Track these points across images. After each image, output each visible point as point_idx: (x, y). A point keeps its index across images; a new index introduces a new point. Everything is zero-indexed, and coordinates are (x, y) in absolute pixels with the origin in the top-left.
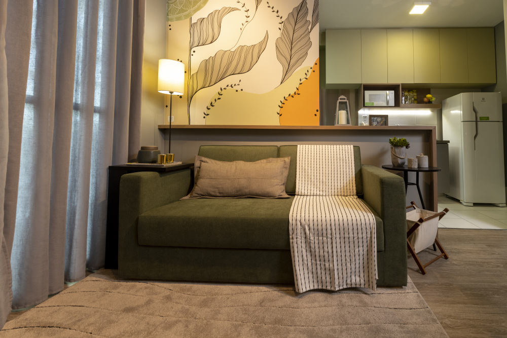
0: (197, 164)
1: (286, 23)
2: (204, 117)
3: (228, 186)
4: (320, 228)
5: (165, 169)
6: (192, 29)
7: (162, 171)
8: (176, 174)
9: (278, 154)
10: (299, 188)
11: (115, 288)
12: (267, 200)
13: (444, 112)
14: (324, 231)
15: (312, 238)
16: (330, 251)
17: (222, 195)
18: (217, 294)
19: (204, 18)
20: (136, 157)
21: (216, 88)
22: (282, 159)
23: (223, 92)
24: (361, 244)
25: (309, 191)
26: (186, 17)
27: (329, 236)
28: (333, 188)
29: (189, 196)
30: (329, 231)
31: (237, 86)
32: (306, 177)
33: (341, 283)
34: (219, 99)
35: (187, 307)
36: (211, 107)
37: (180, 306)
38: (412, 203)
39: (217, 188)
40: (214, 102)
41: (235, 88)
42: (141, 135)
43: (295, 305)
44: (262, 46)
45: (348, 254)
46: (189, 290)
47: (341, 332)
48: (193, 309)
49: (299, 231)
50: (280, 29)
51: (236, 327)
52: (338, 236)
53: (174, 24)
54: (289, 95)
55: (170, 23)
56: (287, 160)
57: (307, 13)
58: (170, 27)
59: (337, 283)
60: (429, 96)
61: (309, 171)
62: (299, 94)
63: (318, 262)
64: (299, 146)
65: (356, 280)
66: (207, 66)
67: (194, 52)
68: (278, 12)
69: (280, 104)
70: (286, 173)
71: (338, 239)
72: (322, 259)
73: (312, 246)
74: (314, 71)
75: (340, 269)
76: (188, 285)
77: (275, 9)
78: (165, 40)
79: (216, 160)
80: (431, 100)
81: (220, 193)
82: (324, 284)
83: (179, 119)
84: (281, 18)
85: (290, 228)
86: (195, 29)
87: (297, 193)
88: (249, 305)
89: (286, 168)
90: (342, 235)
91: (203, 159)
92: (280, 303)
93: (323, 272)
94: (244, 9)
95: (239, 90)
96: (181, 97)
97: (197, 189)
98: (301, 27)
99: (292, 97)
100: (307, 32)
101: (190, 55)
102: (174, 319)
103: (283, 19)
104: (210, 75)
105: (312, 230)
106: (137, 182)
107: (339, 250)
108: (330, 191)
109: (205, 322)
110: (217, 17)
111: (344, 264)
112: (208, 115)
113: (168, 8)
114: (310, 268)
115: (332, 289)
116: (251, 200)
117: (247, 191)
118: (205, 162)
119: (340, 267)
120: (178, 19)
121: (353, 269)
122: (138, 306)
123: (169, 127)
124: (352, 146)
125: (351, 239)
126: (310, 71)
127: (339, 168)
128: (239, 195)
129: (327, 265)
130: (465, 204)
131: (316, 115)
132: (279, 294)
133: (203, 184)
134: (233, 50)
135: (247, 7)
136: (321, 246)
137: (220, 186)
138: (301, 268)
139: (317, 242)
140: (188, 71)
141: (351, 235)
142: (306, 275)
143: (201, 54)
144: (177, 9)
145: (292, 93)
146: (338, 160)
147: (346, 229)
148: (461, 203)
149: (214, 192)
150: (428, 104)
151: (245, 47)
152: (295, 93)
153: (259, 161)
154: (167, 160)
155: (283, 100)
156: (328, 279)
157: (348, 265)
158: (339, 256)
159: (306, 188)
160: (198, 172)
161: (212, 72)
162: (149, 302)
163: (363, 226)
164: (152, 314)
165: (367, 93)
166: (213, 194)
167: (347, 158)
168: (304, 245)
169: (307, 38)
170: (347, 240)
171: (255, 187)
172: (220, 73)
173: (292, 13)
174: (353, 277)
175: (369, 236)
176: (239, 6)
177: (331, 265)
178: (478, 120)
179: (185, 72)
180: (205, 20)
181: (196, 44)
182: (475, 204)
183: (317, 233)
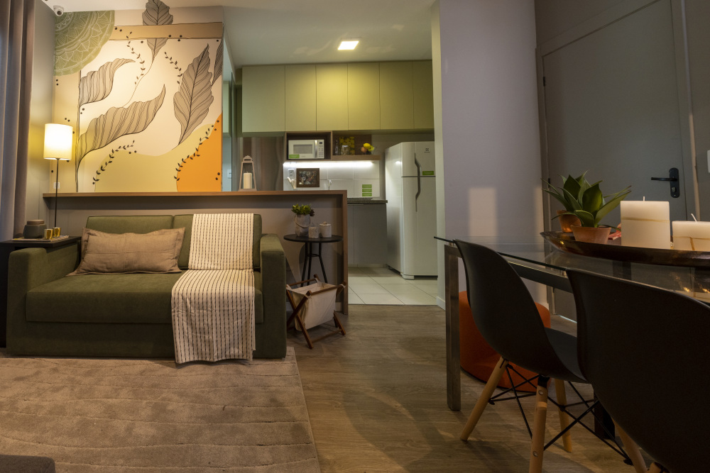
0: (85, 237)
1: (186, 76)
2: (94, 183)
3: (116, 261)
4: (201, 301)
5: (52, 244)
6: (81, 84)
7: (49, 247)
8: (62, 249)
9: (172, 224)
10: (193, 260)
11: (4, 363)
12: (157, 275)
13: (388, 163)
14: (205, 304)
15: (193, 311)
16: (210, 323)
17: (109, 270)
18: (102, 366)
19: (94, 72)
20: (22, 231)
21: (106, 151)
22: (176, 230)
23: (115, 154)
24: (239, 317)
25: (203, 265)
26: (75, 70)
27: (209, 309)
28: (228, 261)
29: (76, 272)
30: (209, 304)
31: (130, 148)
32: (201, 251)
33: (220, 355)
34: (110, 162)
35: (73, 376)
36: (101, 172)
37: (66, 376)
38: (315, 276)
39: (105, 263)
40: (104, 165)
41: (128, 150)
42: (26, 208)
43: (173, 374)
44: (158, 102)
45: (227, 326)
46: (74, 363)
47: (209, 392)
48: (79, 378)
49: (180, 305)
50: (178, 82)
51: (116, 390)
52: (218, 308)
53: (62, 79)
54: (188, 157)
55: (57, 77)
56: (181, 231)
57: (209, 64)
58: (57, 82)
59: (216, 354)
60: (366, 145)
61: (204, 243)
62: (198, 156)
63: (198, 335)
64: (195, 215)
65: (235, 352)
66: (97, 125)
67: (83, 109)
68: (176, 63)
69: (178, 168)
70: (179, 246)
71: (218, 312)
72: (202, 332)
73: (193, 319)
74: (215, 130)
75: (219, 341)
76: (74, 360)
77: (174, 61)
78: (51, 96)
79: (105, 232)
80: (369, 150)
81: (107, 268)
82: (204, 356)
83: (66, 186)
84: (180, 70)
85: (172, 302)
86: (85, 84)
87: (189, 267)
88: (130, 374)
89: (179, 240)
90: (222, 308)
91: (92, 231)
92: (159, 373)
93: (203, 345)
94: (139, 60)
95: (133, 152)
96: (68, 161)
97: (84, 264)
98: (202, 80)
99: (191, 158)
100: (209, 85)
101: (79, 113)
102: (61, 385)
103: (182, 72)
104: (100, 135)
105: (193, 303)
106: (25, 260)
107: (218, 323)
108: (225, 264)
109: (89, 387)
110: (108, 71)
111: (223, 336)
112: (98, 180)
113: (56, 60)
114: (191, 340)
115: (212, 360)
116: (139, 275)
117: (136, 266)
118: (93, 235)
119: (219, 339)
120: (66, 73)
121: (232, 341)
122: (29, 376)
123: (55, 196)
124: (252, 214)
125: (230, 312)
126: (212, 129)
127: (236, 239)
128: (128, 270)
129: (207, 337)
130: (404, 277)
131: (217, 179)
132: (161, 366)
133: (90, 259)
134: (126, 107)
135: (142, 58)
136: (201, 319)
137: (108, 261)
138: (182, 340)
139: (197, 315)
140: (76, 131)
141: (230, 308)
142: (187, 347)
143: (92, 112)
144: (65, 61)
145: (191, 155)
146: (236, 230)
147: (226, 302)
148: (401, 276)
149: (102, 267)
150: (366, 155)
151: (140, 104)
152: (194, 155)
153: (151, 233)
154: (53, 235)
155: (181, 162)
156: (207, 350)
157: (227, 337)
158: (218, 328)
159: (200, 261)
160: (86, 246)
161: (103, 132)
162: (37, 373)
163: (243, 299)
164: (42, 382)
165: (292, 143)
166: (101, 269)
167: (246, 228)
168: (185, 318)
169: (208, 93)
170: (226, 312)
171: (144, 262)
172: (112, 133)
173: (192, 65)
174: (232, 349)
175: (247, 308)
176: (134, 57)
177: (211, 337)
178: (421, 174)
179: (74, 133)
180: (96, 73)
181: (85, 101)
182: (417, 277)
183: (197, 306)
